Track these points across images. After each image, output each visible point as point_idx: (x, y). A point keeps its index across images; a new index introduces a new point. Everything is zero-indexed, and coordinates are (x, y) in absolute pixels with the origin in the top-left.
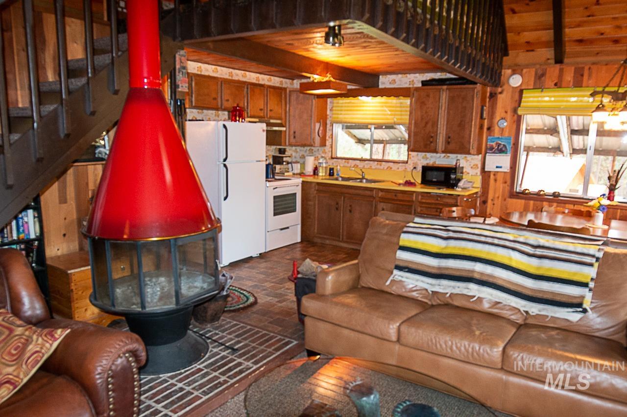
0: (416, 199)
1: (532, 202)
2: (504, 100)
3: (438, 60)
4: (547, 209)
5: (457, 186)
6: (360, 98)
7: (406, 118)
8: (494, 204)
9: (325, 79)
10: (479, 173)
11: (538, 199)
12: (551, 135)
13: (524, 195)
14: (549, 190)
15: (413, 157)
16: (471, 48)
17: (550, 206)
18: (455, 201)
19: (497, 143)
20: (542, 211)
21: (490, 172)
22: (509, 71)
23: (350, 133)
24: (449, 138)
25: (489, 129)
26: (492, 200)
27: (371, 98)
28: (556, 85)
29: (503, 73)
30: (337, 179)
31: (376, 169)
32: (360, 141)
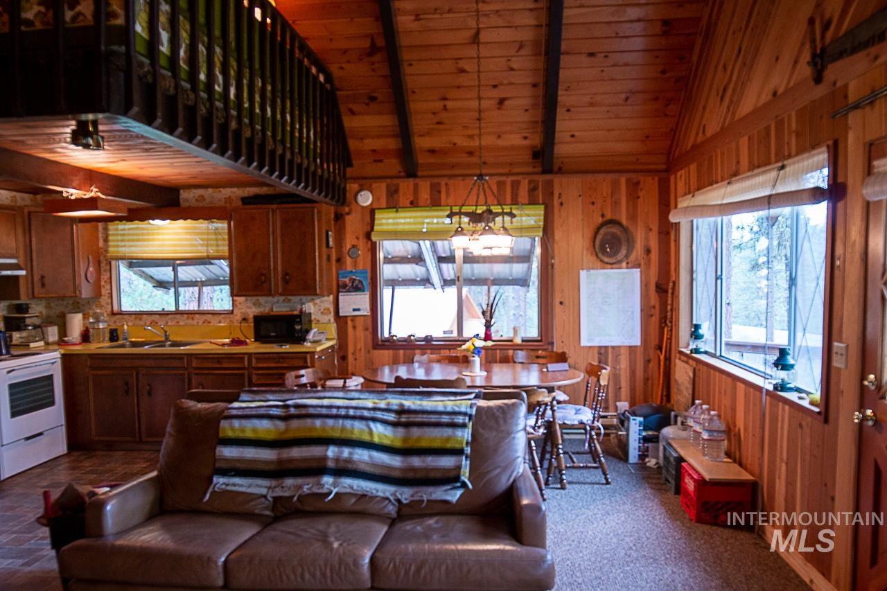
0: (248, 364)
1: (401, 352)
2: (353, 223)
3: (256, 172)
4: (419, 359)
5: (304, 340)
6: (151, 221)
7: (225, 249)
8: (356, 359)
9: (88, 195)
10: (332, 320)
11: (408, 348)
12: (417, 264)
13: (392, 344)
14: (420, 334)
15: (240, 303)
16: (301, 156)
17: (423, 354)
18: (303, 361)
19: (350, 279)
20: (413, 362)
21: (346, 317)
22: (355, 186)
23: (143, 272)
24: (287, 274)
25: (338, 260)
26: (353, 354)
27: (168, 221)
28: (412, 203)
29: (348, 189)
30: (123, 346)
31: (186, 325)
32: (161, 284)
